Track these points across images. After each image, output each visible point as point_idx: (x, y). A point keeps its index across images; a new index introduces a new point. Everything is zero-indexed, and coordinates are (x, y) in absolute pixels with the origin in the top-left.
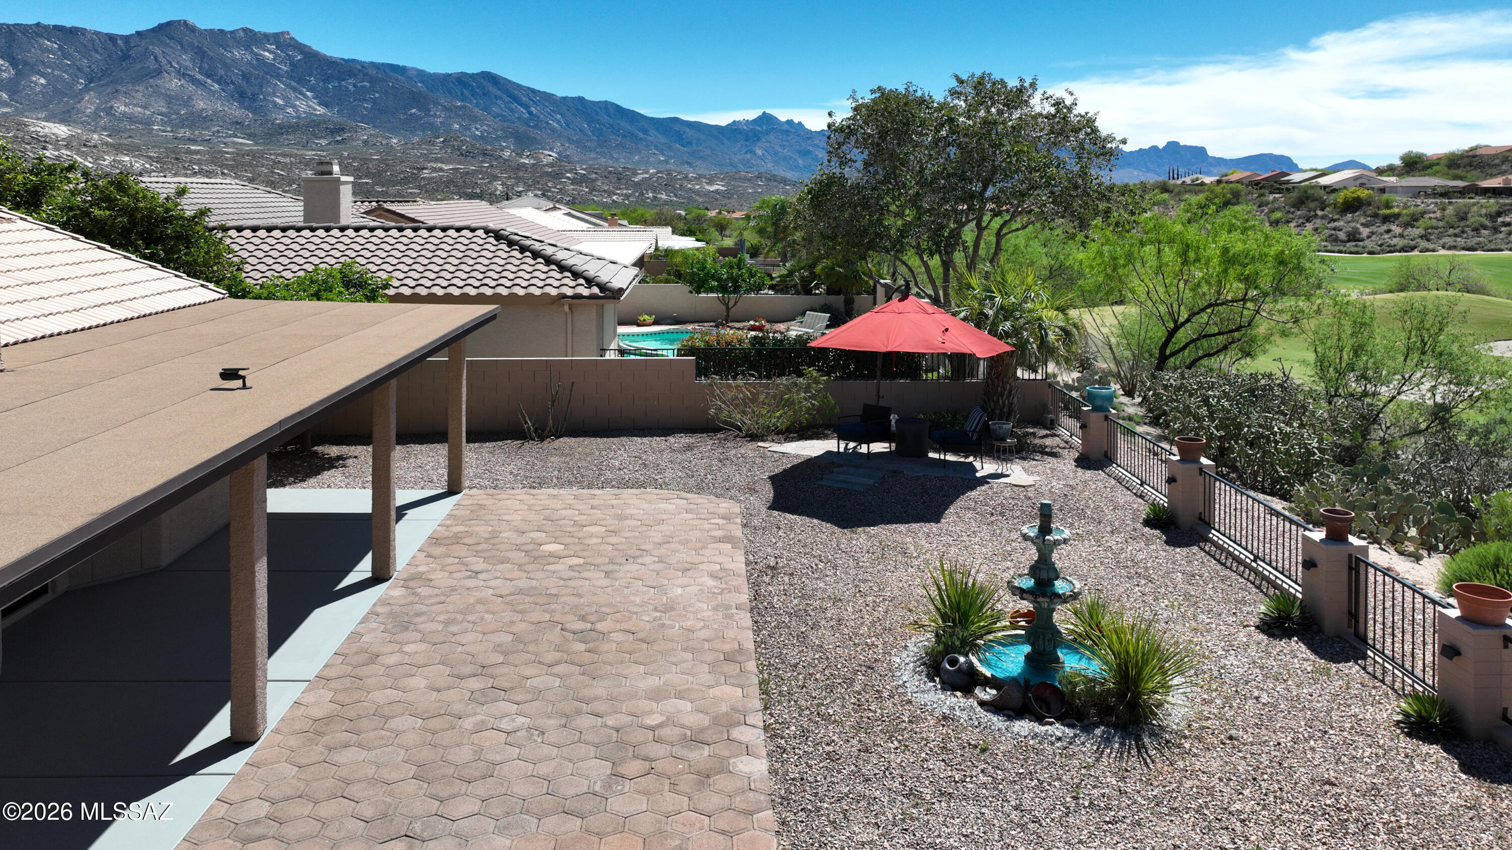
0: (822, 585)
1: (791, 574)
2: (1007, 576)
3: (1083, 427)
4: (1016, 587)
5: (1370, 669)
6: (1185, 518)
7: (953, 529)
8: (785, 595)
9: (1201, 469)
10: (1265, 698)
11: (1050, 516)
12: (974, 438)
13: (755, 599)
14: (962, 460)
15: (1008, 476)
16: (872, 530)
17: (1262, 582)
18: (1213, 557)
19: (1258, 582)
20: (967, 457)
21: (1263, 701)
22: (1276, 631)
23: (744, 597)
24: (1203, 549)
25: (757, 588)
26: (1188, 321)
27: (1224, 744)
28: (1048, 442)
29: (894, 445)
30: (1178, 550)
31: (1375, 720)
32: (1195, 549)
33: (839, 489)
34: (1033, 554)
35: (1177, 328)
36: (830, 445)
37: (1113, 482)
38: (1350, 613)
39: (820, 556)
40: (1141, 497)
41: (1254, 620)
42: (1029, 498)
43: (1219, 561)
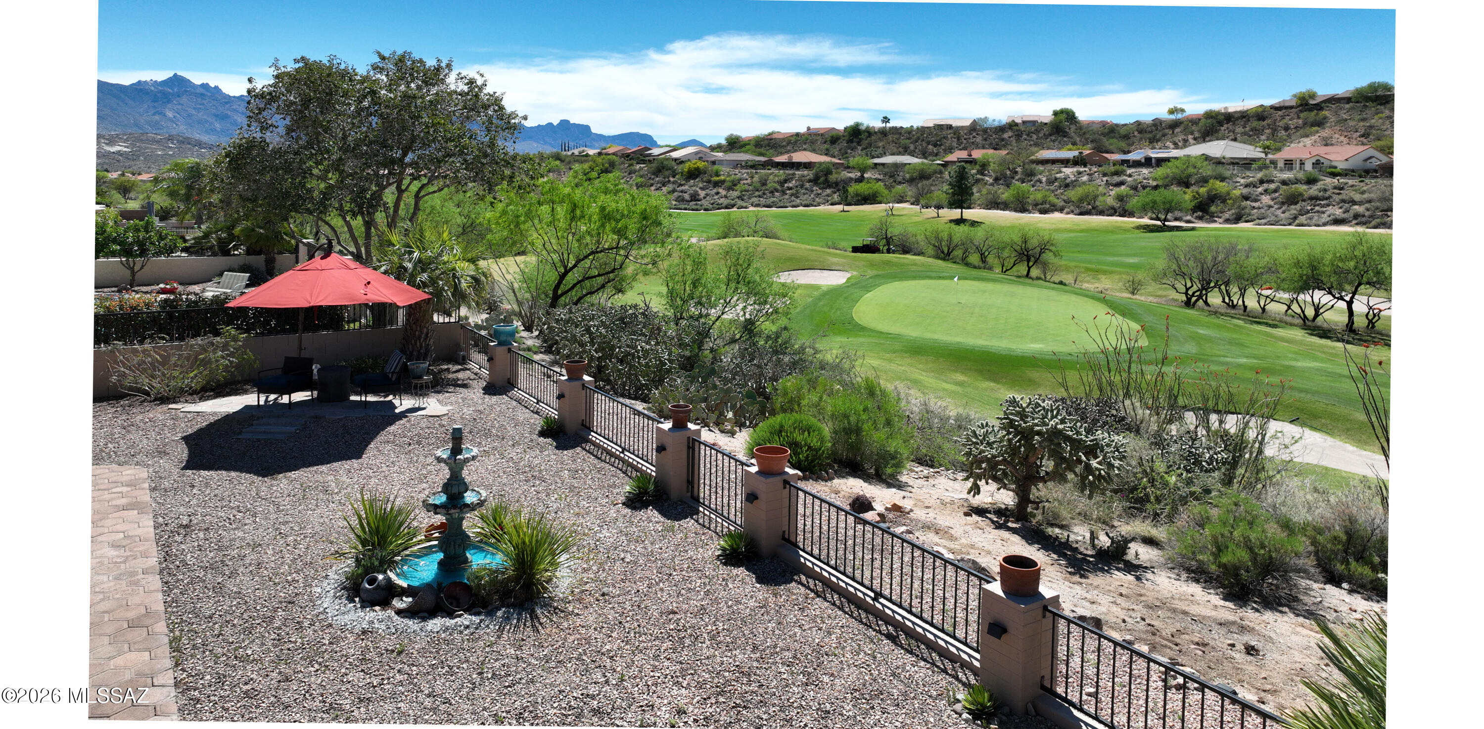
0: (240, 534)
1: (207, 529)
2: (422, 496)
3: (490, 360)
4: (431, 505)
5: (701, 521)
6: (571, 425)
7: (374, 462)
8: (200, 550)
9: (583, 385)
10: (629, 558)
11: (461, 439)
12: (394, 379)
13: (166, 561)
14: (382, 399)
15: (424, 409)
16: (293, 475)
17: (628, 468)
18: (592, 454)
19: (624, 469)
20: (385, 397)
21: (627, 560)
22: (637, 505)
23: (153, 561)
24: (584, 449)
25: (168, 549)
26: (575, 266)
27: (598, 600)
28: (460, 375)
29: (315, 393)
30: (565, 452)
31: (704, 557)
32: (579, 449)
33: (259, 440)
34: (446, 473)
35: (566, 272)
36: (251, 399)
37: (514, 403)
38: (688, 481)
39: (238, 507)
40: (537, 413)
41: (622, 499)
42: (443, 426)
43: (596, 456)
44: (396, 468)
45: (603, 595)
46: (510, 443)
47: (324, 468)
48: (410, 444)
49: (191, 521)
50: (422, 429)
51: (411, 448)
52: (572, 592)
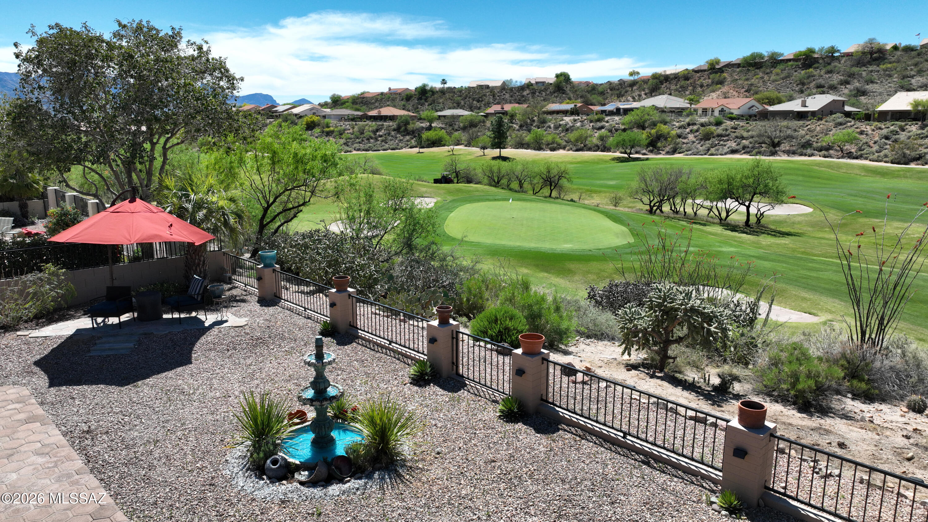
3: (259, 279)
6: (342, 326)
9: (348, 296)
18: (366, 347)
19: (397, 356)
24: (358, 344)
26: (274, 201)
30: (346, 347)
31: (490, 419)
33: (109, 356)
35: (269, 206)
36: (85, 323)
38: (453, 363)
41: (408, 380)
44: (226, 370)
45: (438, 453)
46: (302, 343)
47: (170, 374)
48: (228, 350)
49: (89, 427)
50: (233, 337)
51: (230, 353)
52: (415, 453)
